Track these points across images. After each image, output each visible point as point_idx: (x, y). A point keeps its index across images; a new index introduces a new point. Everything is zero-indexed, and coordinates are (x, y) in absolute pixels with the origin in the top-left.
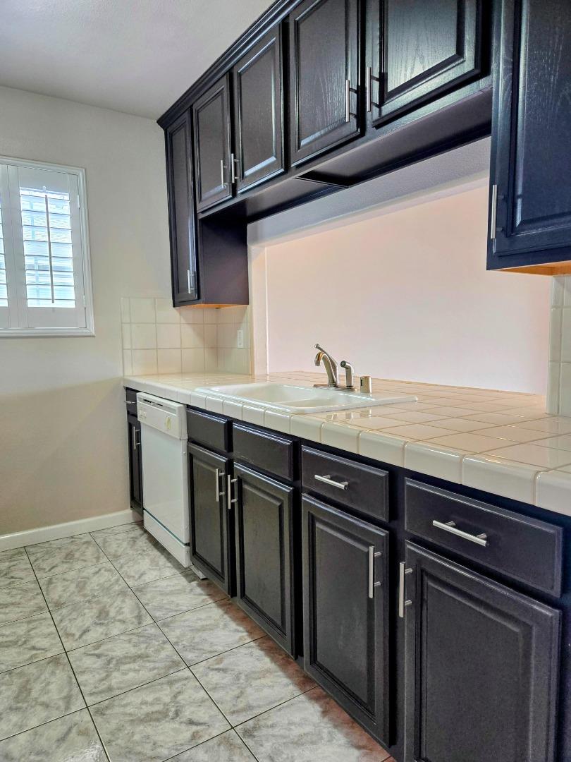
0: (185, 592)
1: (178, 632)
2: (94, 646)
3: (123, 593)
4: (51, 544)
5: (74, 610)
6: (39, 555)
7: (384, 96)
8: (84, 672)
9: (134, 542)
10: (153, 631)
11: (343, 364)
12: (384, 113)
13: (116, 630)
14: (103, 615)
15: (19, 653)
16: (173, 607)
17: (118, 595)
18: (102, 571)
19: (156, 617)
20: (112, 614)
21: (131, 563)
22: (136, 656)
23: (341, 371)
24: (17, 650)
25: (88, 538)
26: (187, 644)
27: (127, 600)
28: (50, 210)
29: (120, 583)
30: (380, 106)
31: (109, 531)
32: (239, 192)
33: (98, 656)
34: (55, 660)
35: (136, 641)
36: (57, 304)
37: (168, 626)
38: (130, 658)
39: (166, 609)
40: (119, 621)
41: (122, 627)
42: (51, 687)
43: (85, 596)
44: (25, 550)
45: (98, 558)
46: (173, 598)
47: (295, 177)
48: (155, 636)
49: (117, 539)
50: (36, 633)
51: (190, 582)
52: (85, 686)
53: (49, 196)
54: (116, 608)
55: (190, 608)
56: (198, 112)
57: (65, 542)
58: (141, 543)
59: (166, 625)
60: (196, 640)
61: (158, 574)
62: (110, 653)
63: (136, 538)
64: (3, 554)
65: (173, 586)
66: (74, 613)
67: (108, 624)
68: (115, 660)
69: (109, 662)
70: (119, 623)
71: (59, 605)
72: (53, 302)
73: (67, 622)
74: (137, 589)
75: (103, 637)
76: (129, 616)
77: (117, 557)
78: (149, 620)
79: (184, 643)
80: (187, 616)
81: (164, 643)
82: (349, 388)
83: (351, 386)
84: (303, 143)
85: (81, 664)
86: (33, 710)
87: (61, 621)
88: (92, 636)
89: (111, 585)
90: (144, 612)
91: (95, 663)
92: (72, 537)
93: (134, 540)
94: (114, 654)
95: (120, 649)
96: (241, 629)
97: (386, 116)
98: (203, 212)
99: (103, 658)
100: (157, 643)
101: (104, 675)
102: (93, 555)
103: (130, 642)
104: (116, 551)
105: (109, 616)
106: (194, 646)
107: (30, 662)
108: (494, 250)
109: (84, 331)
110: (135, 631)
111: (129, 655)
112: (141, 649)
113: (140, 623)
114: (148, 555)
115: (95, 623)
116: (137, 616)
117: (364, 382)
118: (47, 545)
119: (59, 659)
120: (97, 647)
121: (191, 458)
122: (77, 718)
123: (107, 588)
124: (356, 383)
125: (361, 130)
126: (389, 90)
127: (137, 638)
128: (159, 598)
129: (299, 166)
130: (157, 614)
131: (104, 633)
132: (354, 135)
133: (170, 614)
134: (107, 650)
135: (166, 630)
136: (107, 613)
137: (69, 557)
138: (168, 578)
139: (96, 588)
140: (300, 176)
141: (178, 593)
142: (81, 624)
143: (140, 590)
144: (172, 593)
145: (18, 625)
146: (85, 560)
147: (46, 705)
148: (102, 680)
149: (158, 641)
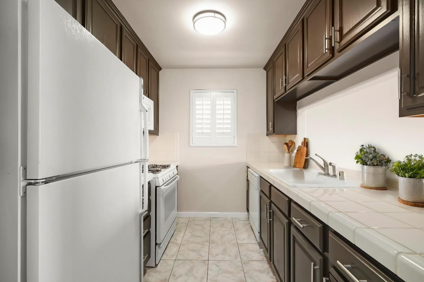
0: (257, 252)
1: (248, 268)
2: (218, 262)
3: (234, 245)
5: (216, 246)
6: (214, 222)
7: (342, 37)
8: (211, 270)
10: (239, 264)
11: (330, 164)
12: (341, 45)
13: (227, 258)
14: (225, 251)
16: (250, 257)
17: (232, 245)
18: (231, 234)
20: (228, 252)
21: (241, 234)
22: (229, 272)
23: (330, 168)
24: (195, 254)
25: (231, 220)
26: (250, 275)
27: (235, 248)
28: (224, 103)
29: (235, 240)
30: (339, 42)
31: (238, 219)
32: (287, 90)
33: (218, 266)
34: (204, 261)
35: (232, 266)
37: (245, 264)
39: (247, 257)
40: (229, 255)
41: (230, 258)
42: (199, 271)
43: (222, 241)
44: (210, 219)
45: (231, 228)
46: (251, 253)
47: (307, 80)
48: (239, 266)
49: (240, 223)
50: (203, 250)
51: (260, 248)
53: (225, 99)
54: (230, 250)
56: (275, 62)
57: (223, 219)
59: (245, 263)
61: (249, 241)
62: (221, 267)
65: (253, 248)
67: (225, 255)
68: (222, 270)
69: (220, 270)
71: (213, 242)
73: (213, 249)
75: (222, 259)
76: (233, 255)
78: (239, 259)
80: (255, 263)
81: (242, 271)
82: (335, 176)
83: (335, 175)
84: (309, 65)
85: (211, 267)
86: (191, 277)
87: (211, 248)
88: (219, 257)
90: (239, 255)
91: (215, 268)
92: (226, 218)
94: (223, 268)
95: (225, 267)
96: (274, 277)
97: (342, 46)
98: (276, 99)
99: (219, 268)
101: (217, 274)
103: (230, 265)
104: (238, 227)
106: (252, 277)
107: (197, 259)
108: (402, 106)
109: (234, 145)
110: (233, 261)
111: (227, 270)
112: (232, 270)
113: (236, 259)
115: (221, 253)
116: (236, 256)
117: (341, 174)
118: (218, 219)
121: (261, 197)
123: (230, 241)
124: (337, 173)
125: (332, 55)
126: (343, 34)
127: (233, 264)
128: (246, 251)
129: (308, 76)
130: (243, 258)
132: (329, 58)
133: (248, 260)
135: (244, 265)
137: (222, 225)
138: (253, 244)
139: (226, 240)
140: (310, 80)
141: (254, 252)
142: (217, 252)
143: (241, 246)
144: (252, 251)
145: (199, 245)
146: (227, 228)
147: (195, 278)
148: (216, 276)
149: (239, 269)
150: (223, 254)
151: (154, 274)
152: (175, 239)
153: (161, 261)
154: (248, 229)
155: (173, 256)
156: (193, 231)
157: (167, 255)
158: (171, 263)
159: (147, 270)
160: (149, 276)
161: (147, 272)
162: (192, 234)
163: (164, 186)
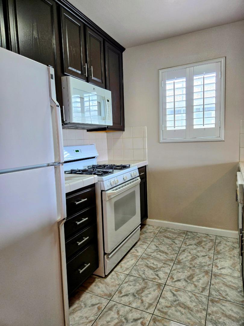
0: (237, 290)
1: (215, 309)
2: (176, 289)
3: (207, 272)
4: (197, 234)
5: (182, 268)
6: (189, 237)
8: (164, 298)
9: (233, 249)
10: (204, 300)
13: (190, 288)
14: (191, 277)
15: (152, 274)
16: (224, 294)
17: (204, 272)
18: (207, 257)
19: (211, 294)
20: (194, 280)
21: (222, 260)
22: (187, 306)
24: (152, 272)
25: (214, 238)
26: (214, 319)
27: (205, 277)
29: (210, 266)
31: (226, 239)
33: (174, 295)
34: (159, 285)
35: (193, 299)
36: (206, 126)
37: (213, 302)
38: (185, 305)
39: (220, 293)
40: (195, 285)
41: (194, 289)
42: (149, 295)
43: (191, 264)
44: (187, 232)
45: (210, 250)
46: (227, 289)
48: (203, 303)
49: (225, 244)
50: (163, 269)
52: (159, 304)
54: (198, 277)
55: (232, 301)
57: (203, 236)
58: (236, 251)
60: (220, 320)
61: (231, 273)
62: (179, 297)
63: (235, 248)
64: (179, 231)
65: (233, 283)
66: (181, 270)
67: (188, 283)
68: (179, 302)
69: (175, 301)
70: (193, 285)
71: (179, 263)
72: (203, 126)
73: (176, 272)
74: (215, 274)
75: (183, 288)
76: (200, 285)
77: (218, 253)
78: (206, 293)
79: (213, 317)
80: (227, 304)
81: (204, 310)
85: (166, 294)
86: (138, 300)
87: (175, 270)
88: (180, 284)
89: (205, 265)
90: (208, 287)
91: (170, 297)
92: (208, 235)
93: (234, 248)
94: (180, 299)
95: (184, 298)
99: (175, 297)
100: (201, 307)
101: (169, 305)
102: (209, 247)
103: (190, 298)
104: (221, 250)
105: (193, 280)
106: (216, 323)
107: (153, 280)
110: (197, 294)
111: (185, 304)
112: (192, 305)
113: (202, 292)
114: (234, 260)
115: (185, 279)
116: (203, 288)
118: (195, 234)
119: (161, 285)
120: (177, 291)
122: (146, 315)
123: (202, 266)
127: (195, 298)
128: (221, 285)
130: (213, 293)
131: (185, 286)
133: (219, 297)
134: (180, 295)
135: (210, 303)
136: (193, 278)
137: (199, 244)
138: (234, 277)
139: (198, 263)
141: (232, 289)
142: (179, 276)
143: (215, 275)
144: (229, 286)
145: (161, 262)
146: (204, 248)
147: (142, 302)
148: (167, 307)
149: (202, 307)
150: (187, 281)
151: (101, 285)
152: (136, 250)
153: (113, 273)
154: (235, 256)
155: (127, 269)
156: (159, 245)
157: (121, 267)
158: (122, 277)
159: (96, 279)
160: (95, 286)
161: (95, 282)
162: (157, 248)
163: (112, 190)
